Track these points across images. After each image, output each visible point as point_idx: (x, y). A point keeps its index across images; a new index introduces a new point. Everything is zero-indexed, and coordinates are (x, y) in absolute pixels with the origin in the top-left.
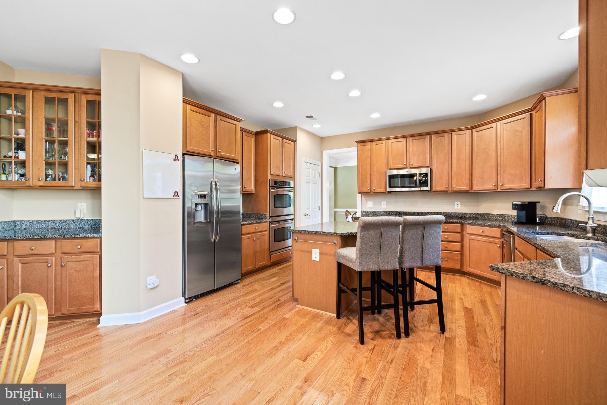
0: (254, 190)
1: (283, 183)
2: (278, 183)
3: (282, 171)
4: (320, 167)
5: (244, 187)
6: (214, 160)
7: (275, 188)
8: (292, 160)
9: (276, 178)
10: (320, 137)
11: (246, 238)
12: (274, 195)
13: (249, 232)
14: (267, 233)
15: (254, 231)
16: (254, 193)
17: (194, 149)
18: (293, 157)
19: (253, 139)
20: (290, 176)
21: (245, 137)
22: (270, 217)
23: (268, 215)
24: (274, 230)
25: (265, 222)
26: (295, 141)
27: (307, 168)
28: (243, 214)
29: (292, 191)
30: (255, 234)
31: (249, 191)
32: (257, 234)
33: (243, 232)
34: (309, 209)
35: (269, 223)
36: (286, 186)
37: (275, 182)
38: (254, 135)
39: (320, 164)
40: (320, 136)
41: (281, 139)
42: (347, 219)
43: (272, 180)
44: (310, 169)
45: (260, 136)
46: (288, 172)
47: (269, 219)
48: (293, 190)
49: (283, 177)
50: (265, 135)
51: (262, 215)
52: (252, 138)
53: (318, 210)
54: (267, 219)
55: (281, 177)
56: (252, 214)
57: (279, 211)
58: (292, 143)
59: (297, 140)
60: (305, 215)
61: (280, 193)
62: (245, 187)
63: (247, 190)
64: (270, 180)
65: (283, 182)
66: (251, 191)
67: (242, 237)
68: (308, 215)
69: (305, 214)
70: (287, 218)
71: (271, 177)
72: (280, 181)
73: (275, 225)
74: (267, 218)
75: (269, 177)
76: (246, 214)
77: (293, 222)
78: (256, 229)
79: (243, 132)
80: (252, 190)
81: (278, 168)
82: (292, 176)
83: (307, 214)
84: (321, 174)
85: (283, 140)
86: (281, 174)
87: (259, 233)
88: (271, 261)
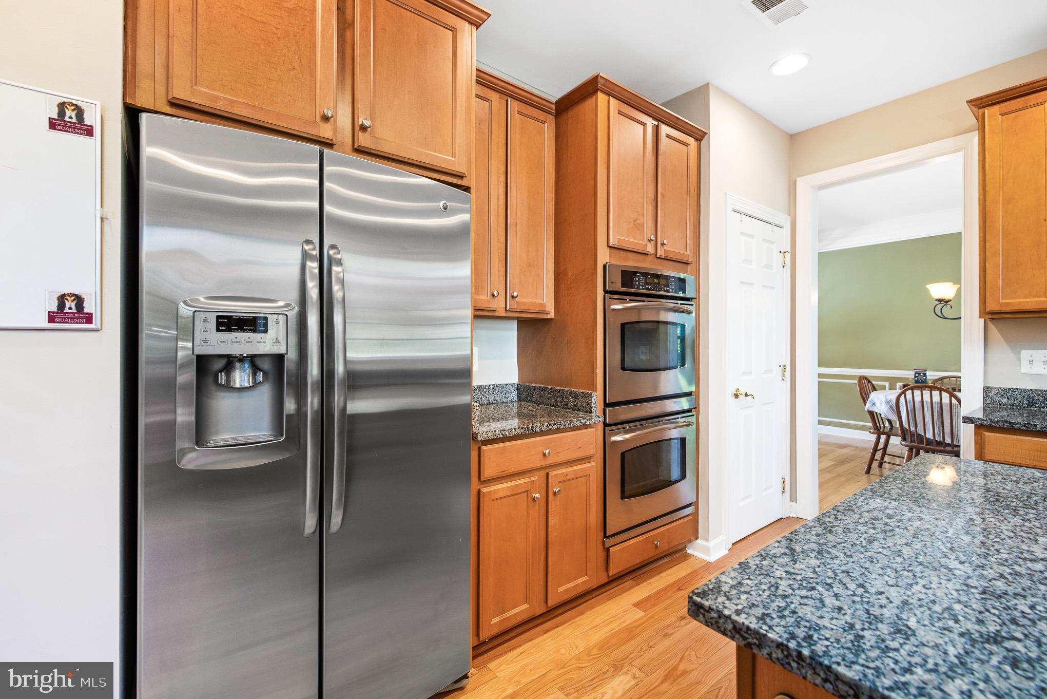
0: (550, 307)
1: (656, 281)
2: (639, 281)
3: (653, 238)
4: (787, 231)
5: (513, 297)
6: (321, 154)
7: (628, 298)
8: (692, 201)
9: (632, 263)
10: (786, 133)
11: (501, 494)
12: (623, 325)
13: (513, 469)
14: (593, 467)
15: (538, 462)
16: (551, 316)
17: (217, 98)
18: (694, 194)
19: (548, 129)
20: (684, 259)
21: (515, 120)
22: (606, 405)
23: (597, 398)
24: (623, 454)
25: (585, 426)
26: (700, 136)
27: (742, 233)
28: (518, 389)
29: (689, 313)
30: (543, 473)
31: (532, 308)
32: (552, 473)
33: (489, 471)
34: (750, 373)
35: (601, 426)
36: (668, 291)
37: (628, 276)
38: (550, 113)
39: (786, 221)
40: (787, 131)
41: (650, 122)
42: (865, 403)
43: (612, 266)
44: (753, 236)
45: (571, 113)
46: (674, 244)
47: (600, 413)
48: (692, 308)
49: (655, 259)
50: (589, 102)
51: (576, 396)
52: (544, 122)
53: (780, 377)
54: (593, 414)
55: (649, 258)
56: (544, 390)
57: (643, 385)
58: (692, 141)
59: (708, 128)
60: (736, 396)
61: (647, 316)
62: (515, 294)
63: (522, 308)
64: (605, 266)
65: (658, 276)
66: (538, 309)
67: (484, 490)
68: (746, 395)
69: (738, 390)
70: (672, 406)
71: (610, 256)
72: (645, 275)
73: (627, 436)
74: (594, 409)
75: (603, 256)
76: (529, 388)
77: (693, 419)
78: (544, 455)
79: (507, 101)
80: (543, 305)
81: (639, 227)
82: (690, 259)
83: (743, 391)
84: (788, 255)
85: (657, 126)
86: (650, 248)
87: (559, 472)
88: (611, 573)
